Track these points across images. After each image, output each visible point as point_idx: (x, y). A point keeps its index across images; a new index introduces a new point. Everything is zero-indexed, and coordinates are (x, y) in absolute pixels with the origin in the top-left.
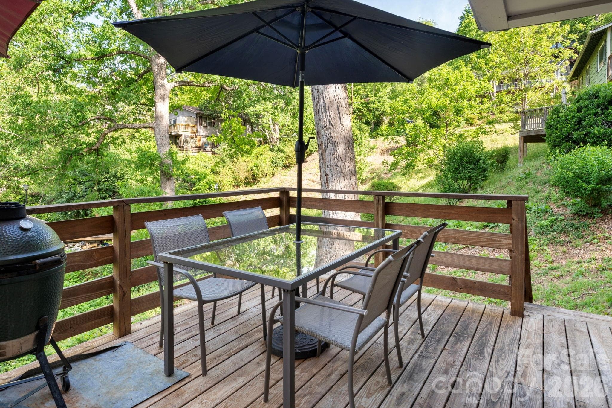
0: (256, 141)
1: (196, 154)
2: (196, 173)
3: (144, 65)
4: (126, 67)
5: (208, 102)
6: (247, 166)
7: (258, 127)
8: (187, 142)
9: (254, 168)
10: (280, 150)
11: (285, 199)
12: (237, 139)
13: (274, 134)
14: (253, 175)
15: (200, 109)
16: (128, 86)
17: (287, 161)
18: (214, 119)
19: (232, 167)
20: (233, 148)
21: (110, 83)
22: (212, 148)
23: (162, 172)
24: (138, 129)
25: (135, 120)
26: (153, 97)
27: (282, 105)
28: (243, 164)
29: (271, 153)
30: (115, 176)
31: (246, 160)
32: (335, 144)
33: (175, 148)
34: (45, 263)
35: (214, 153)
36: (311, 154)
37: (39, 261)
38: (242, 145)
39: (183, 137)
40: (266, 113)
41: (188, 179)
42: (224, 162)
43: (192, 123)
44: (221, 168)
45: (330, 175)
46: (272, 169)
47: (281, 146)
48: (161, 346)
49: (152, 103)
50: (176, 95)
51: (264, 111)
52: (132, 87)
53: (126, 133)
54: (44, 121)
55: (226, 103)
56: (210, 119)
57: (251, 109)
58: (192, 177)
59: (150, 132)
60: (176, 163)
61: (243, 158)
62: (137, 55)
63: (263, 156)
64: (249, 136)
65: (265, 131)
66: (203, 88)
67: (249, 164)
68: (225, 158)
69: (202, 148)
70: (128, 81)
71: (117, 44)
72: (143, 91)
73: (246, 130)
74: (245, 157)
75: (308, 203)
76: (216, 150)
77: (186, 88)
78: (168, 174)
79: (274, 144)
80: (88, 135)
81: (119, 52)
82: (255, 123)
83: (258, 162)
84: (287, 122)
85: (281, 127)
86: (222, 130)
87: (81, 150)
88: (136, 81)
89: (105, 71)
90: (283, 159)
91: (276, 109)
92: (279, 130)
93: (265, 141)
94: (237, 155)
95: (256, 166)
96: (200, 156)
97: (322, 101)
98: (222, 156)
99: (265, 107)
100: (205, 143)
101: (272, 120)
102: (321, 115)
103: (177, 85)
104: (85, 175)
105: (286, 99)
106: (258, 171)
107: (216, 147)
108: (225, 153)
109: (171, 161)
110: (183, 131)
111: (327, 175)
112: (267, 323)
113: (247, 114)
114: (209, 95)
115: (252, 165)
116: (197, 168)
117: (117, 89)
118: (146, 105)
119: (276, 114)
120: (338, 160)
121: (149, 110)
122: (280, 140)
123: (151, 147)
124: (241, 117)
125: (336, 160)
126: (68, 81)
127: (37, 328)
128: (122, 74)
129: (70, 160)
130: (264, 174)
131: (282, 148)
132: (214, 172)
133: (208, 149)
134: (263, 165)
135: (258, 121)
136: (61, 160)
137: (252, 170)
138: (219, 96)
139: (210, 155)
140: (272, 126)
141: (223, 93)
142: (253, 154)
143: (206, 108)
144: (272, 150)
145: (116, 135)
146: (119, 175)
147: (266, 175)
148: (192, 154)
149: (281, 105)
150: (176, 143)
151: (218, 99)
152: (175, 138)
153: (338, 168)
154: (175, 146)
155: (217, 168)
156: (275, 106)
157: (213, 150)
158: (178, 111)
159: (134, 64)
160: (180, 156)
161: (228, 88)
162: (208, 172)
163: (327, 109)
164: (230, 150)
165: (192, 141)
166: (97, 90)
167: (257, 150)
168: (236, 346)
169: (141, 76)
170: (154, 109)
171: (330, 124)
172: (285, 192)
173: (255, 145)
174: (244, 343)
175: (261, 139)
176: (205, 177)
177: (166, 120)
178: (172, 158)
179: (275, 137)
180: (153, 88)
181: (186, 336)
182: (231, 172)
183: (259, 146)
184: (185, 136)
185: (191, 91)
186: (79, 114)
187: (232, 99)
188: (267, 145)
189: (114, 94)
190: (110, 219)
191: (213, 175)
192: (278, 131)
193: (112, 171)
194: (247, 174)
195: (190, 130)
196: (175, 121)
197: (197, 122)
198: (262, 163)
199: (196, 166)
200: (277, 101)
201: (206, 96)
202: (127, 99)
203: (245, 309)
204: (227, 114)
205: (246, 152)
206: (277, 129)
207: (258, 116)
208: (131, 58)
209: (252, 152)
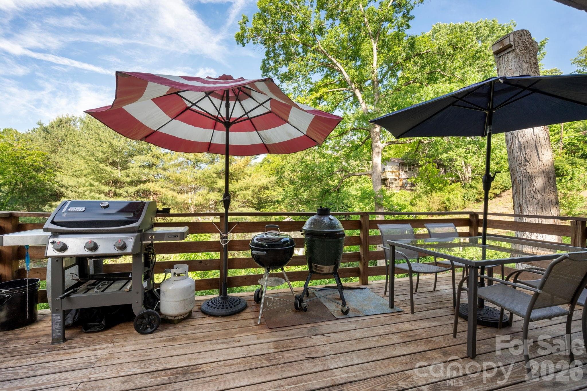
0: (449, 179)
1: (398, 192)
2: (398, 204)
3: (366, 135)
4: (355, 138)
5: (409, 153)
6: (440, 200)
7: (451, 168)
8: (392, 183)
9: (446, 201)
10: (471, 187)
11: (474, 220)
12: (432, 179)
13: (467, 173)
14: (445, 208)
15: (402, 159)
16: (356, 150)
17: (479, 196)
18: (413, 165)
19: (427, 200)
20: (428, 186)
21: (346, 149)
22: (411, 186)
23: (376, 203)
24: (360, 176)
25: (359, 171)
26: (370, 154)
27: (475, 148)
28: (437, 198)
29: (462, 190)
30: (347, 205)
31: (440, 196)
32: (530, 178)
33: (383, 187)
34: (339, 234)
35: (412, 190)
36: (507, 190)
37: (338, 233)
38: (436, 183)
39: (389, 180)
40: (458, 158)
41: (392, 209)
42: (420, 197)
43: (396, 169)
44: (418, 201)
45: (524, 206)
46: (463, 203)
47: (473, 184)
48: (385, 294)
49: (371, 158)
50: (386, 151)
51: (457, 155)
52: (359, 150)
53: (353, 179)
54: (313, 174)
55: (423, 153)
56: (409, 166)
57: (445, 155)
58: (396, 207)
59: (368, 178)
60: (386, 197)
61: (437, 194)
62: (362, 129)
63: (455, 192)
64: (442, 177)
65: (457, 172)
66: (405, 145)
67: (442, 199)
68: (421, 194)
69: (403, 187)
70: (356, 146)
71: (351, 125)
72: (364, 152)
73: (440, 172)
74: (438, 193)
75: (497, 224)
76: (414, 188)
77: (392, 146)
78: (380, 204)
79: (466, 182)
80: (334, 181)
81: (352, 130)
82: (448, 166)
83: (450, 196)
84: (480, 163)
85: (473, 168)
86: (419, 173)
87: (330, 189)
88: (361, 146)
89: (343, 142)
90: (475, 194)
91: (469, 153)
92: (472, 170)
93: (458, 180)
94: (432, 191)
95: (448, 200)
96: (402, 193)
97: (517, 142)
98: (418, 193)
99: (458, 152)
100: (405, 183)
101: (465, 163)
102: (516, 154)
103: (387, 145)
104: (331, 204)
105: (479, 144)
106: (450, 204)
107: (414, 186)
108: (421, 190)
109: (382, 196)
110: (389, 175)
111: (521, 206)
112: (456, 290)
113: (441, 160)
114: (409, 149)
115: (444, 199)
116: (399, 201)
117: (350, 152)
118: (366, 160)
119: (469, 157)
120: (535, 193)
121: (368, 163)
122: (472, 178)
123: (369, 186)
124: (435, 162)
125: (532, 192)
126: (324, 151)
127: (335, 263)
128: (352, 142)
129: (325, 195)
130: (456, 206)
131: (474, 185)
132: (412, 204)
133: (408, 187)
134: (455, 199)
135: (451, 164)
136: (320, 195)
137: (444, 203)
138: (417, 148)
139: (409, 192)
140: (464, 168)
141: (421, 145)
142: (446, 191)
143: (407, 158)
144: (464, 187)
145: (348, 180)
146: (349, 205)
147: (458, 207)
148: (396, 191)
149: (473, 150)
150: (385, 184)
151: (417, 151)
152: (384, 181)
153: (534, 200)
154: (383, 186)
155: (414, 201)
156: (468, 151)
157: (412, 188)
158: (387, 162)
159: (359, 135)
160: (388, 193)
161: (425, 142)
162: (408, 204)
163: (523, 148)
164: (425, 187)
165: (396, 182)
166: (339, 154)
167: (449, 187)
168: (432, 306)
169: (363, 143)
170: (371, 162)
171: (526, 160)
172: (474, 215)
173: (448, 183)
174: (439, 306)
175: (454, 178)
176: (405, 208)
177: (379, 169)
178: (383, 194)
179: (467, 176)
180: (372, 149)
181: (400, 293)
182: (426, 204)
183: (451, 184)
184: (391, 179)
185: (396, 147)
186: (330, 169)
187: (428, 149)
188: (459, 183)
189: (348, 155)
190: (359, 222)
191: (411, 206)
192: (470, 171)
193: (345, 202)
194: (440, 206)
195: (394, 174)
196: (384, 169)
197: (400, 168)
198: (454, 198)
199: (399, 200)
200: (470, 146)
201: (408, 149)
202: (355, 158)
203: (439, 289)
204: (424, 161)
205: (439, 189)
206: (470, 169)
207: (451, 160)
208: (358, 132)
209: (445, 189)
